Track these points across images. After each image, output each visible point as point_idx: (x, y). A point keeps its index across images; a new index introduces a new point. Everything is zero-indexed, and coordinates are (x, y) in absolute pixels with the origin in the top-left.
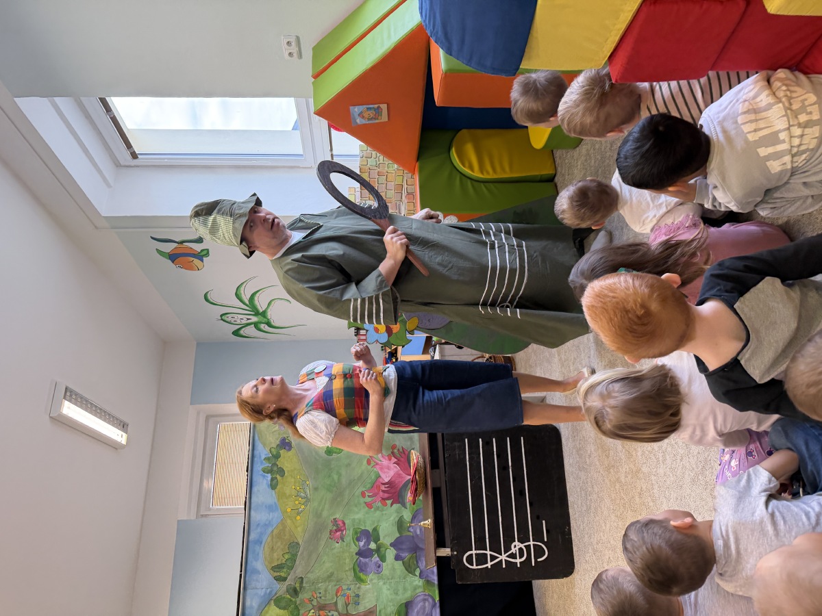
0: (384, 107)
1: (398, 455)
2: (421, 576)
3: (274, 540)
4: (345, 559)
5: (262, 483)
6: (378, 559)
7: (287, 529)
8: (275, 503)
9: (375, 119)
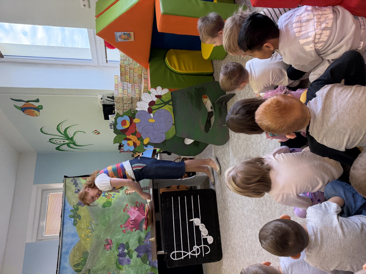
0: (132, 33)
1: (139, 207)
2: (149, 264)
3: (75, 251)
4: (112, 259)
5: (69, 223)
6: (128, 257)
7: (82, 246)
8: (76, 233)
9: (128, 39)
